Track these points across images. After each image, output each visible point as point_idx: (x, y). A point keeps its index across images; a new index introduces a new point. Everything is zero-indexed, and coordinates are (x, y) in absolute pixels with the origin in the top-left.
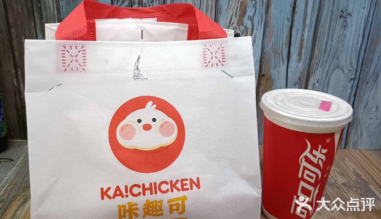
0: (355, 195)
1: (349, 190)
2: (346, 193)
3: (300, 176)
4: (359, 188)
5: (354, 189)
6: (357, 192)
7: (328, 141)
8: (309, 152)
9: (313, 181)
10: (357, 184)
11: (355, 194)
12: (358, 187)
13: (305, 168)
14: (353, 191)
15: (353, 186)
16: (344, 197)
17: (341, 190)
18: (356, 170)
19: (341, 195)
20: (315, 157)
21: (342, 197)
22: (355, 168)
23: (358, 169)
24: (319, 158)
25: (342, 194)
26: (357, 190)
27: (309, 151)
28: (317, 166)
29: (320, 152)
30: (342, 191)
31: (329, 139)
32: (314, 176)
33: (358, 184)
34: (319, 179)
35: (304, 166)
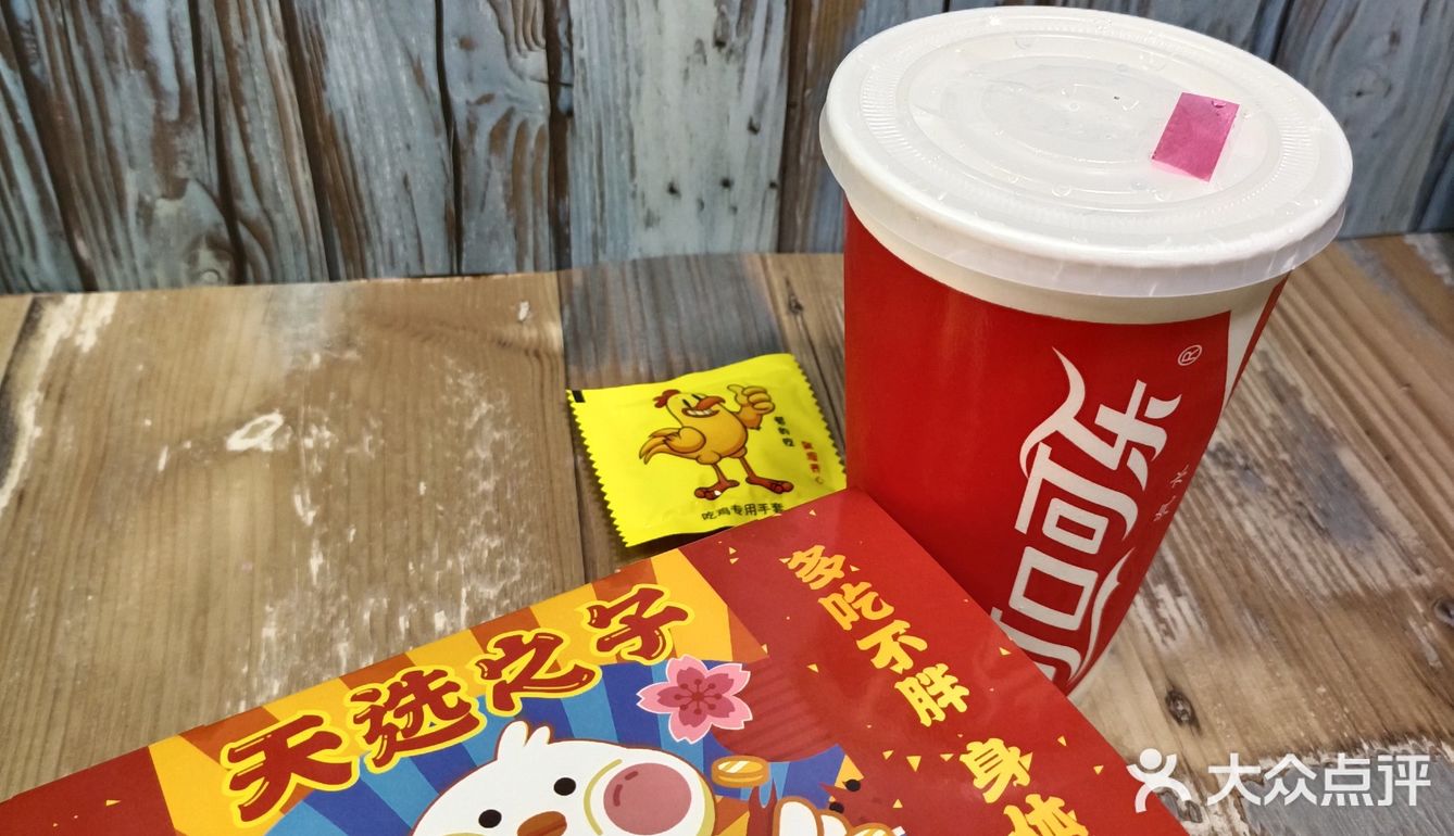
0: (1275, 517)
1: (1245, 489)
2: (1229, 505)
3: (1022, 524)
4: (1290, 470)
5: (1269, 480)
6: (1280, 498)
7: (1186, 358)
8: (1078, 418)
9: (1091, 547)
10: (1279, 447)
11: (1272, 511)
12: (1284, 462)
13: (1049, 491)
14: (1263, 489)
15: (1261, 461)
16: (1221, 532)
17: (1210, 490)
18: (1277, 365)
19: (1211, 523)
20: (1109, 437)
21: (1215, 533)
22: (1272, 355)
23: (1283, 355)
24: (1130, 445)
25: (1213, 517)
26: (1284, 488)
27: (1075, 414)
28: (1120, 479)
29: (1141, 415)
30: (1215, 499)
31: (1192, 350)
32: (1099, 524)
33: (1285, 449)
34: (1127, 533)
35: (1045, 484)
